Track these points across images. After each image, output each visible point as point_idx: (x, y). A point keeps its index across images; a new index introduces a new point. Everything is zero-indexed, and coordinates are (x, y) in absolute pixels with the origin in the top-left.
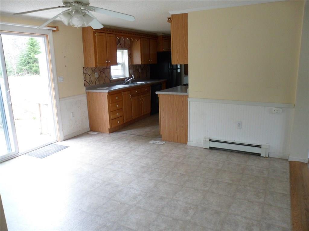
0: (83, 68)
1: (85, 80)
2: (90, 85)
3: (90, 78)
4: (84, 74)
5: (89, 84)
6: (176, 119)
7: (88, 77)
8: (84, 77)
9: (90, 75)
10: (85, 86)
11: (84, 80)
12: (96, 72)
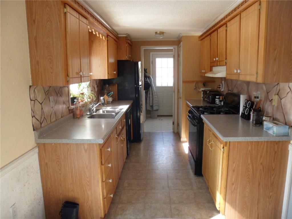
0: (29, 87)
1: (34, 116)
2: (43, 125)
3: (42, 109)
4: (32, 101)
5: (41, 124)
6: (259, 184)
7: (38, 106)
8: (32, 110)
9: (41, 104)
10: (34, 130)
11: (32, 117)
12: (51, 95)
